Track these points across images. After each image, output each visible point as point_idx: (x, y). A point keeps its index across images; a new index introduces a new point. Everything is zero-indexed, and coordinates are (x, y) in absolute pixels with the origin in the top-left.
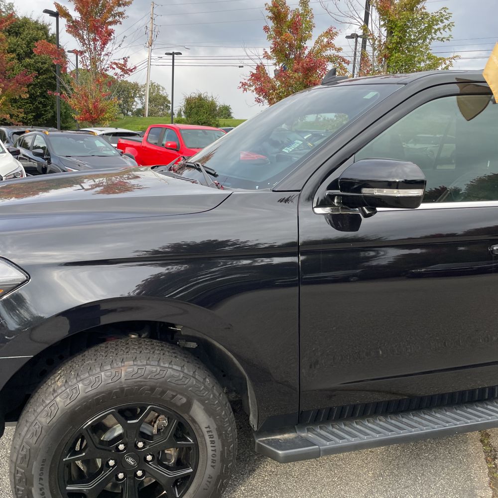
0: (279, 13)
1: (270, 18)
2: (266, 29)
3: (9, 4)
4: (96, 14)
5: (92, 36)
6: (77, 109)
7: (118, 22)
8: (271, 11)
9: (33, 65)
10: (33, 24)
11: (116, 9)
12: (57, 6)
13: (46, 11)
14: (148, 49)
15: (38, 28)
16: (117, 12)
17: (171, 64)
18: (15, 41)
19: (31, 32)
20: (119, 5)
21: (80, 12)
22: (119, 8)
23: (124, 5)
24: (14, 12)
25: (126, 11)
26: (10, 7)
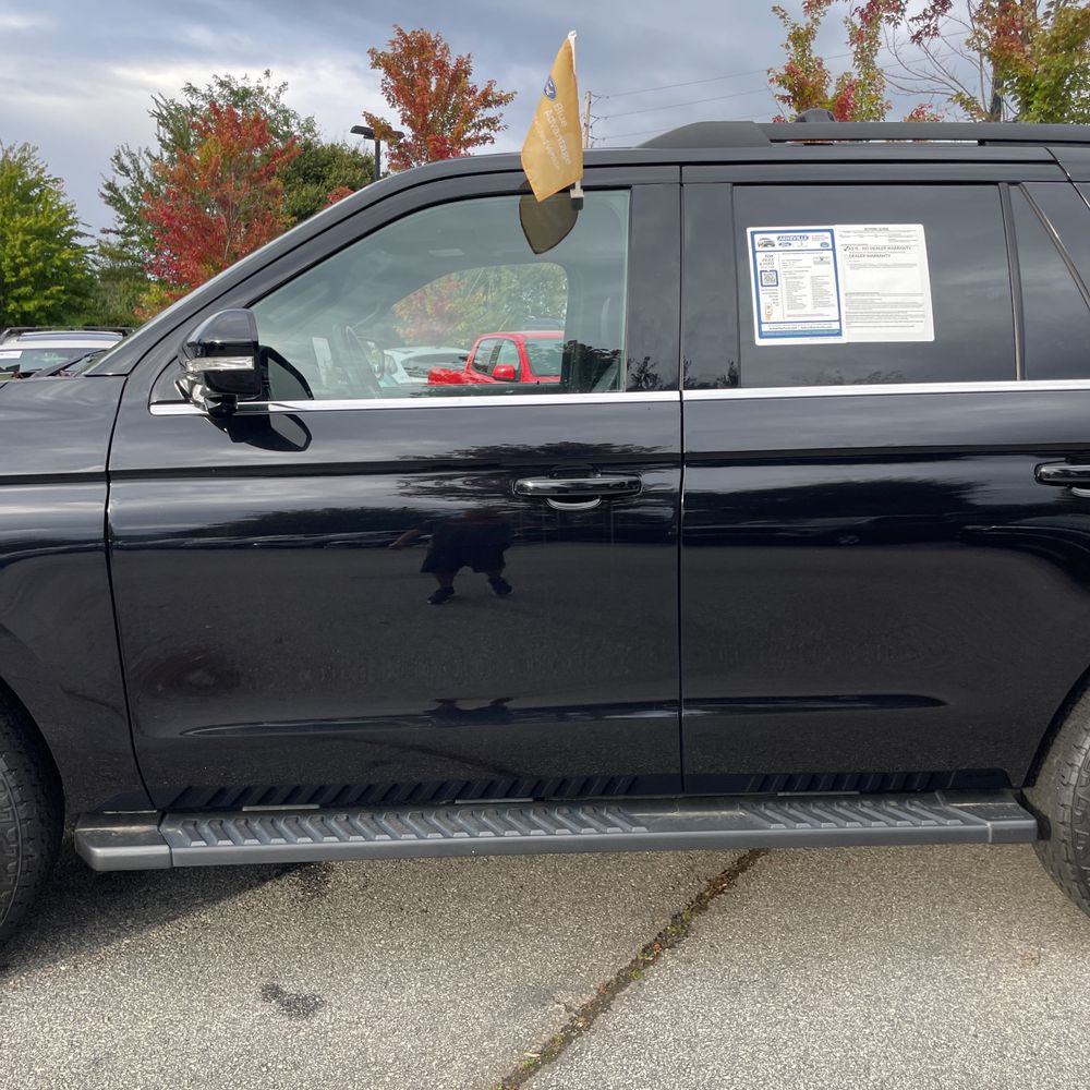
0: (802, 85)
1: (784, 99)
3: (307, 120)
4: (443, 125)
6: (406, 317)
7: (488, 138)
8: (782, 82)
10: (348, 157)
11: (481, 111)
12: (369, 118)
13: (356, 130)
15: (356, 164)
16: (484, 118)
18: (314, 193)
19: (343, 173)
20: (488, 104)
21: (412, 125)
22: (488, 109)
23: (498, 102)
24: (316, 135)
25: (501, 115)
26: (309, 127)
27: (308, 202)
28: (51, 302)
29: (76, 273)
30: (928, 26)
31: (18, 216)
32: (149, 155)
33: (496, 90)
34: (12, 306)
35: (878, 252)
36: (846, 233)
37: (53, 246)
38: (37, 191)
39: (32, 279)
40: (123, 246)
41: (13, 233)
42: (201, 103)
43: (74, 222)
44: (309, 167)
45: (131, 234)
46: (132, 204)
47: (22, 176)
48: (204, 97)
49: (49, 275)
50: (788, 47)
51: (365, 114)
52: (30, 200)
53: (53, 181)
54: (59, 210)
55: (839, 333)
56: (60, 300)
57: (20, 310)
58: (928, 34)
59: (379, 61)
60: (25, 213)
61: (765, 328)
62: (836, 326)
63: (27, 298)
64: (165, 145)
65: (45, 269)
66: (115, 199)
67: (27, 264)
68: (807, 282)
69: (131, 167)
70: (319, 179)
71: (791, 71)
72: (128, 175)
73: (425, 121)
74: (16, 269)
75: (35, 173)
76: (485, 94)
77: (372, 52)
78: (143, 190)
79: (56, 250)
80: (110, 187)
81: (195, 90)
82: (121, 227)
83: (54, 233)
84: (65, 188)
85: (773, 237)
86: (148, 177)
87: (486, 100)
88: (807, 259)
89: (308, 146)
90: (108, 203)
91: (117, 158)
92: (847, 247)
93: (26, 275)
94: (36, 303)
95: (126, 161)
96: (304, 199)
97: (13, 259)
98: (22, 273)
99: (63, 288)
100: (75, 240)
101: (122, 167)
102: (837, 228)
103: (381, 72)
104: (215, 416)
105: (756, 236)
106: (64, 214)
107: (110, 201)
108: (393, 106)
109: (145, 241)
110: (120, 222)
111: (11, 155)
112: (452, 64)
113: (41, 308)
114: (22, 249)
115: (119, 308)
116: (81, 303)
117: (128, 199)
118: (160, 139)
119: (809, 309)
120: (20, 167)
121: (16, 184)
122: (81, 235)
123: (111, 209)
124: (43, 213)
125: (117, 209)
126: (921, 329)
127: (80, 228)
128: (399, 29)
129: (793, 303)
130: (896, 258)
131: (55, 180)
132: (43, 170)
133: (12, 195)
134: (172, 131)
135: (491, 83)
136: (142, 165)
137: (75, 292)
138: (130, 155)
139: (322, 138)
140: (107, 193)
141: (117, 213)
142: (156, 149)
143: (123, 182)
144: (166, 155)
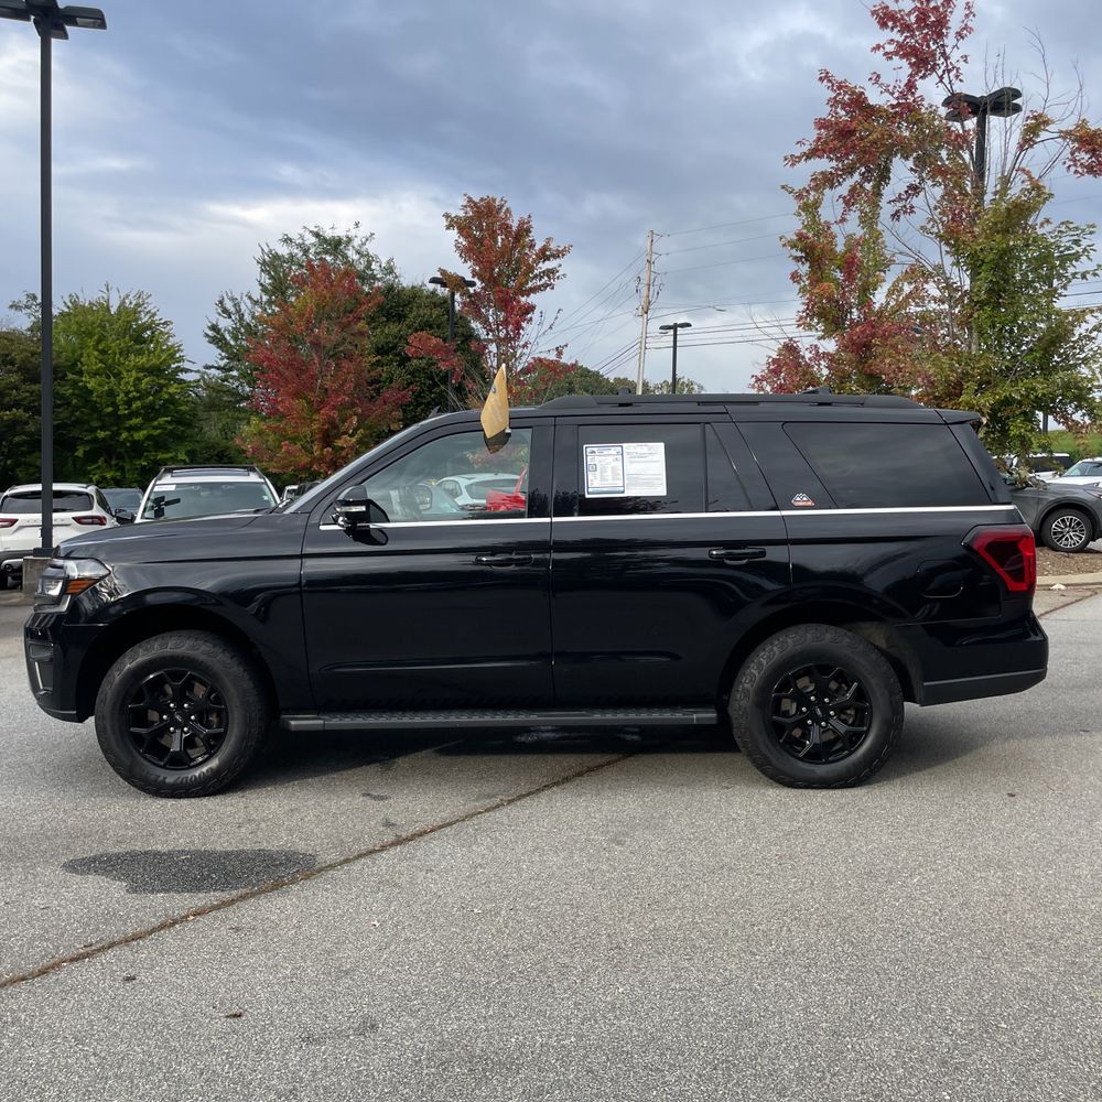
0: (813, 246)
2: (795, 277)
3: (388, 263)
4: (509, 277)
5: (502, 315)
7: (548, 285)
8: (794, 246)
9: (424, 369)
11: (541, 265)
12: (443, 272)
13: (434, 280)
14: (641, 319)
15: (434, 304)
16: (544, 269)
17: (672, 344)
18: (396, 330)
19: (422, 312)
20: (547, 258)
21: (482, 279)
22: (547, 262)
23: (556, 256)
24: (397, 277)
25: (560, 266)
26: (390, 270)
27: (391, 339)
28: (158, 431)
29: (181, 405)
30: (905, 206)
31: (132, 357)
32: (250, 298)
33: (553, 246)
34: (124, 435)
35: (642, 456)
36: (629, 447)
37: (162, 381)
38: (149, 332)
39: (142, 411)
40: (223, 381)
41: (128, 371)
42: (296, 251)
43: (181, 359)
44: (391, 308)
45: (231, 369)
46: (232, 343)
47: (136, 320)
48: (299, 245)
49: (157, 407)
50: (799, 215)
51: (440, 270)
52: (144, 341)
53: (163, 324)
54: (169, 349)
55: (623, 492)
56: (165, 429)
57: (130, 439)
58: (905, 212)
59: (453, 222)
60: (139, 353)
61: (590, 490)
62: (622, 489)
63: (138, 428)
64: (264, 289)
65: (154, 402)
66: (217, 338)
67: (139, 398)
68: (609, 470)
69: (232, 309)
70: (401, 318)
71: (801, 237)
72: (230, 317)
73: (492, 275)
74: (129, 403)
75: (147, 317)
76: (544, 250)
77: (447, 216)
78: (243, 330)
79: (164, 386)
80: (214, 328)
81: (290, 240)
82: (222, 363)
83: (163, 369)
84: (173, 329)
85: (595, 449)
86: (247, 318)
87: (544, 255)
88: (610, 459)
89: (391, 289)
90: (210, 342)
91: (221, 302)
92: (628, 453)
93: (137, 407)
94: (145, 432)
95: (229, 305)
96: (387, 336)
97: (127, 393)
98: (134, 406)
99: (169, 419)
100: (182, 376)
101: (225, 311)
102: (624, 445)
103: (454, 234)
104: (348, 531)
105: (588, 449)
106: (173, 354)
107: (213, 340)
108: (465, 261)
109: (243, 375)
110: (222, 359)
111: (127, 301)
112: (515, 225)
113: (149, 437)
114: (135, 385)
115: (214, 433)
116: (183, 432)
117: (228, 338)
118: (261, 285)
119: (610, 482)
120: (135, 311)
121: (131, 326)
122: (187, 371)
123: (213, 347)
124: (153, 352)
125: (219, 347)
126: (659, 489)
127: (186, 365)
128: (469, 198)
129: (603, 479)
130: (650, 458)
131: (165, 323)
132: (154, 315)
133: (127, 338)
134: (271, 277)
135: (549, 240)
136: (243, 307)
137: (179, 422)
138: (233, 299)
139: (402, 279)
140: (211, 333)
141: (220, 351)
142: (257, 293)
143: (225, 324)
144: (265, 298)
